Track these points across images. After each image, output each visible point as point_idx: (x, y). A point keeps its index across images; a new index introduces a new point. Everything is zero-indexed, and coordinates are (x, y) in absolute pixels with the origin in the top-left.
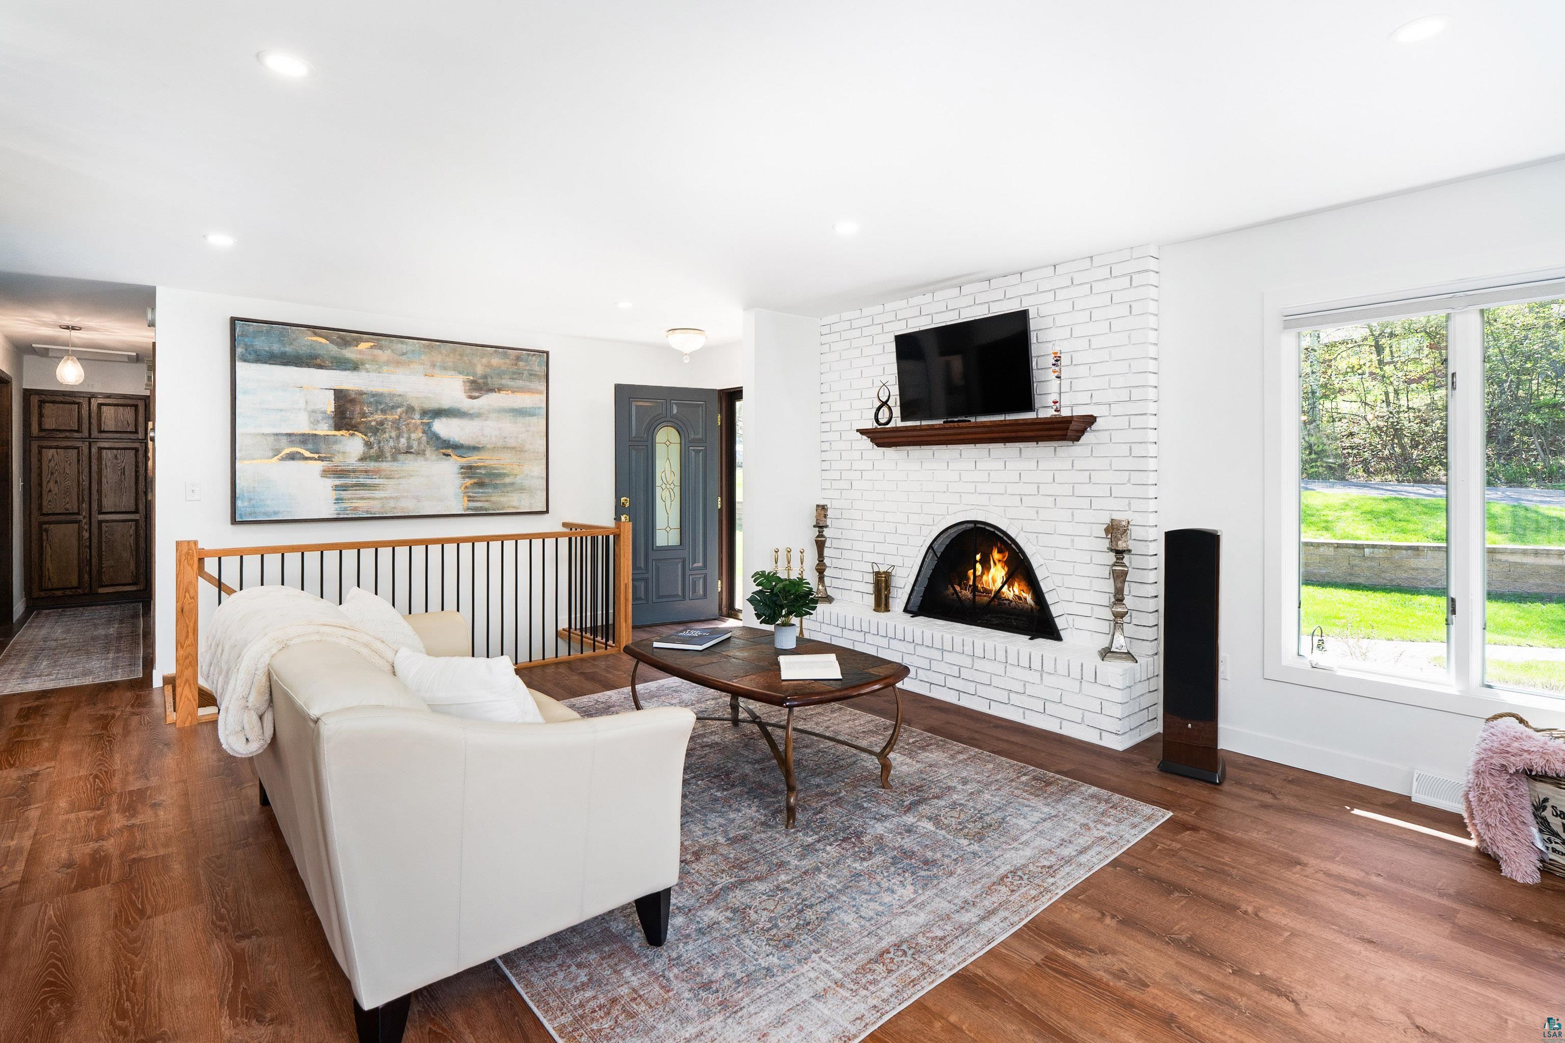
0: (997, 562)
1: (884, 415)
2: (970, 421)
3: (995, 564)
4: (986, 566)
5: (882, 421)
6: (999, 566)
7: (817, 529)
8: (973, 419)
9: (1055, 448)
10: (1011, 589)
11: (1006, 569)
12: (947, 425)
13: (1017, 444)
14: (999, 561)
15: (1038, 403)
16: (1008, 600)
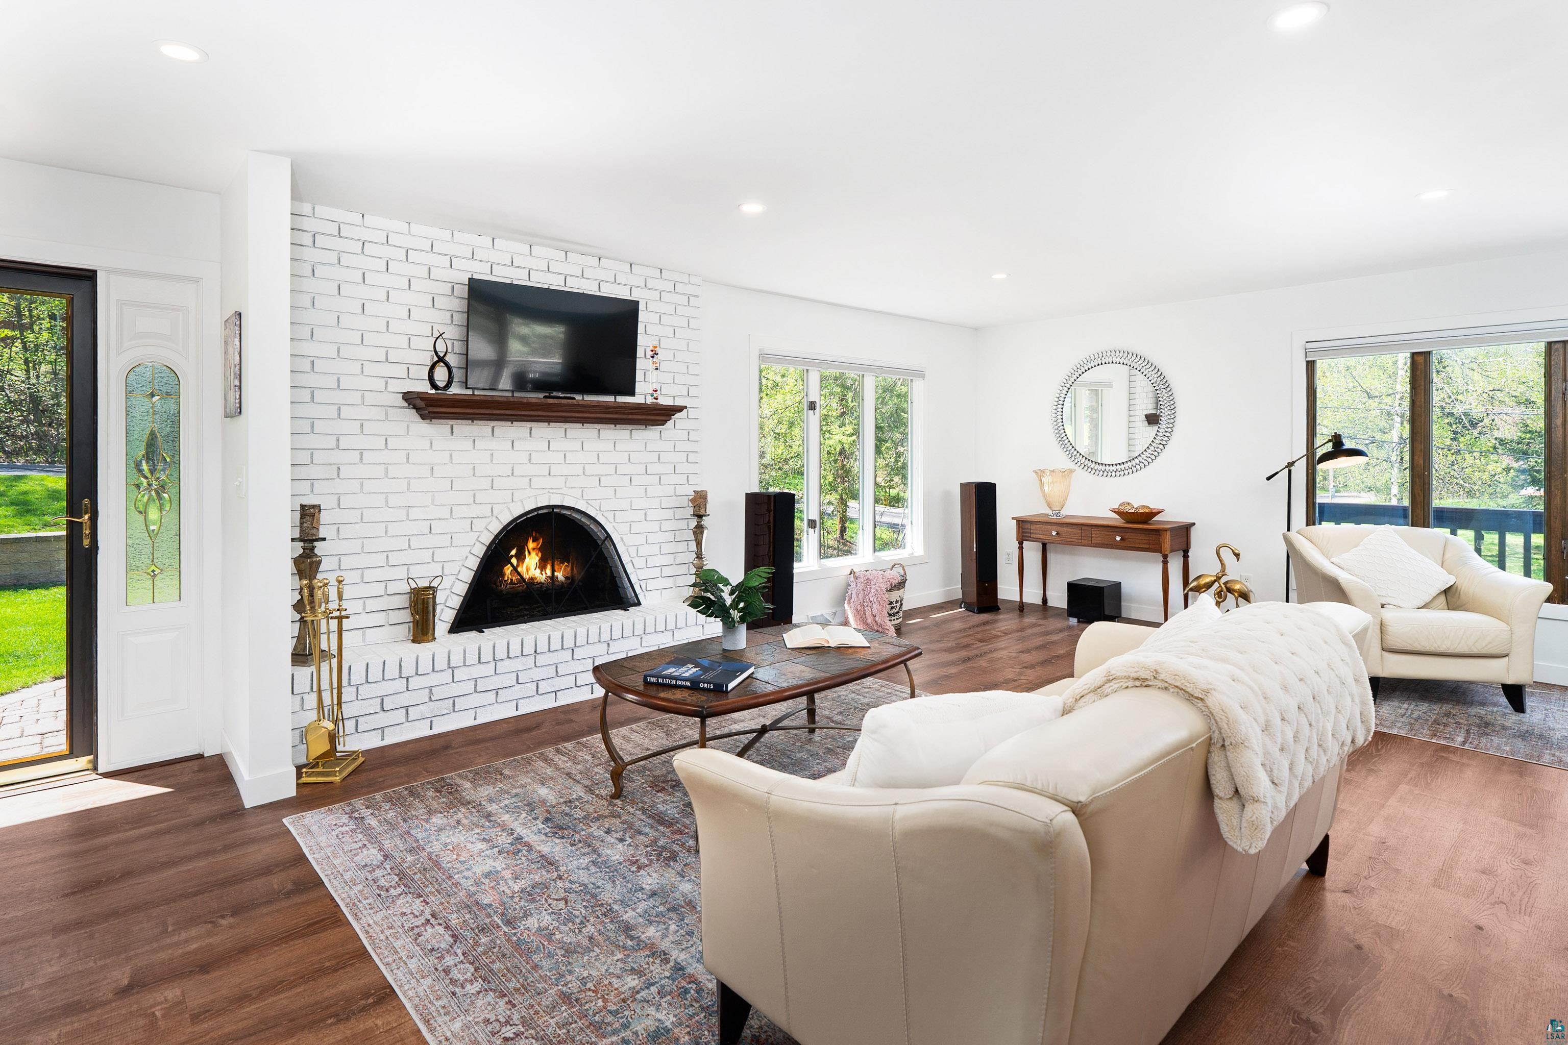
0: (531, 551)
1: (441, 375)
2: (574, 399)
3: (529, 553)
4: (521, 557)
5: (441, 384)
6: (533, 554)
7: (302, 544)
8: (578, 397)
9: (631, 431)
10: (543, 572)
11: (540, 555)
12: (551, 401)
13: (596, 426)
14: (534, 549)
15: (639, 388)
16: (541, 583)
